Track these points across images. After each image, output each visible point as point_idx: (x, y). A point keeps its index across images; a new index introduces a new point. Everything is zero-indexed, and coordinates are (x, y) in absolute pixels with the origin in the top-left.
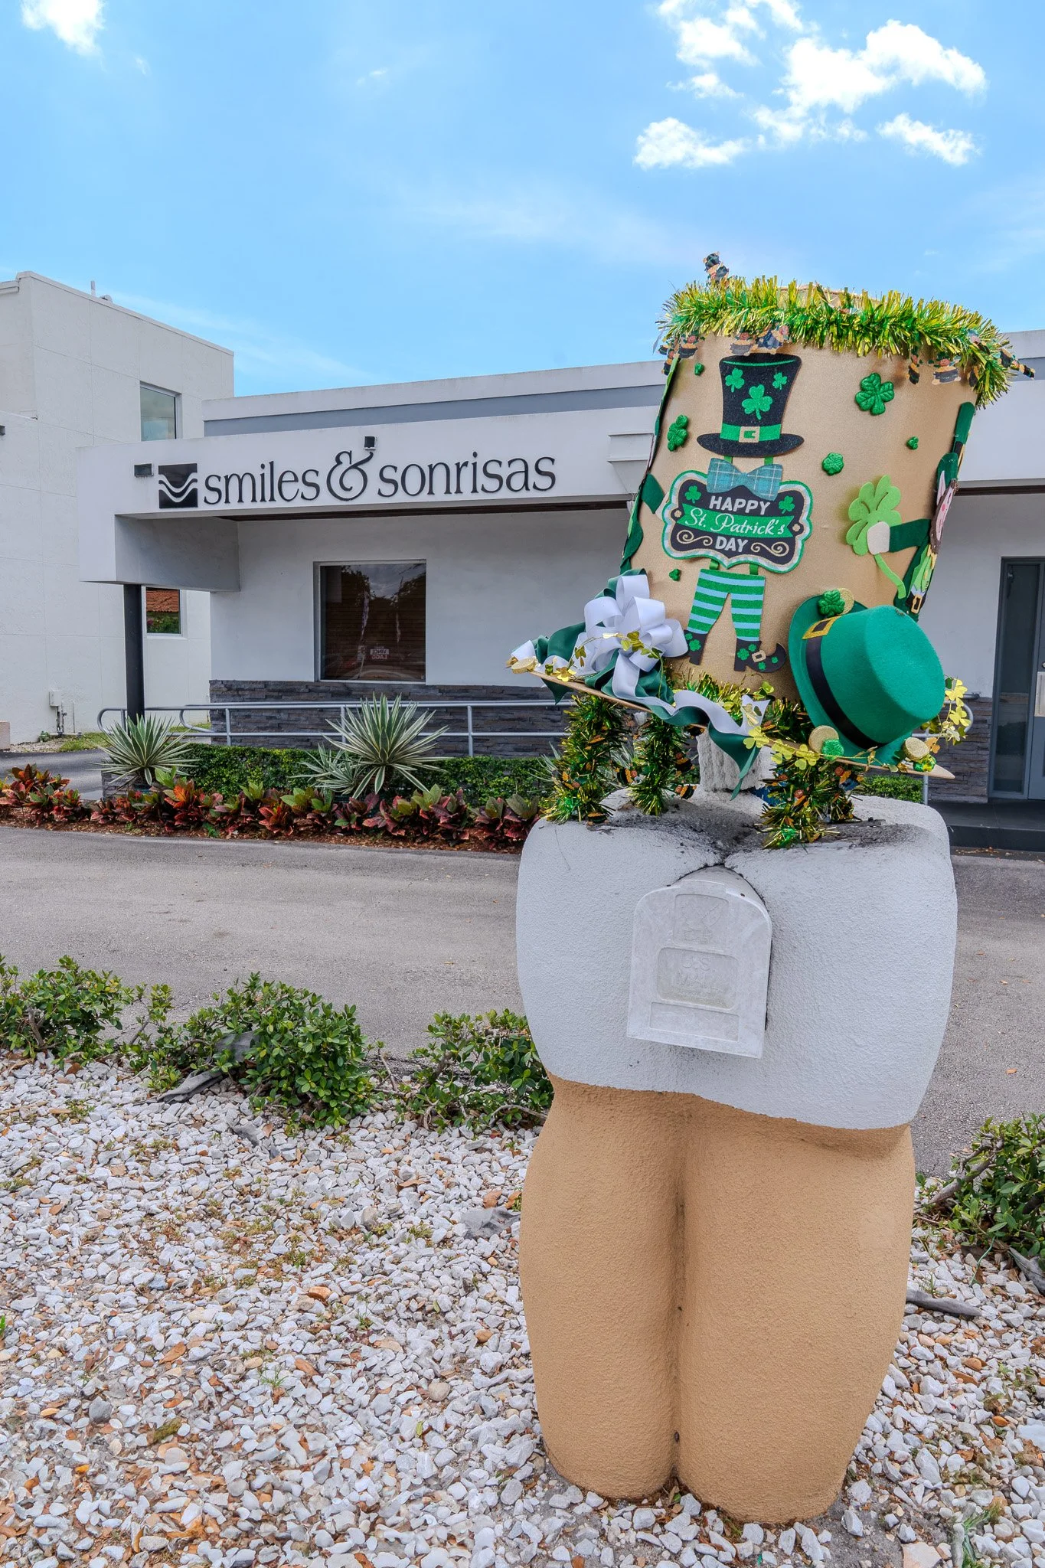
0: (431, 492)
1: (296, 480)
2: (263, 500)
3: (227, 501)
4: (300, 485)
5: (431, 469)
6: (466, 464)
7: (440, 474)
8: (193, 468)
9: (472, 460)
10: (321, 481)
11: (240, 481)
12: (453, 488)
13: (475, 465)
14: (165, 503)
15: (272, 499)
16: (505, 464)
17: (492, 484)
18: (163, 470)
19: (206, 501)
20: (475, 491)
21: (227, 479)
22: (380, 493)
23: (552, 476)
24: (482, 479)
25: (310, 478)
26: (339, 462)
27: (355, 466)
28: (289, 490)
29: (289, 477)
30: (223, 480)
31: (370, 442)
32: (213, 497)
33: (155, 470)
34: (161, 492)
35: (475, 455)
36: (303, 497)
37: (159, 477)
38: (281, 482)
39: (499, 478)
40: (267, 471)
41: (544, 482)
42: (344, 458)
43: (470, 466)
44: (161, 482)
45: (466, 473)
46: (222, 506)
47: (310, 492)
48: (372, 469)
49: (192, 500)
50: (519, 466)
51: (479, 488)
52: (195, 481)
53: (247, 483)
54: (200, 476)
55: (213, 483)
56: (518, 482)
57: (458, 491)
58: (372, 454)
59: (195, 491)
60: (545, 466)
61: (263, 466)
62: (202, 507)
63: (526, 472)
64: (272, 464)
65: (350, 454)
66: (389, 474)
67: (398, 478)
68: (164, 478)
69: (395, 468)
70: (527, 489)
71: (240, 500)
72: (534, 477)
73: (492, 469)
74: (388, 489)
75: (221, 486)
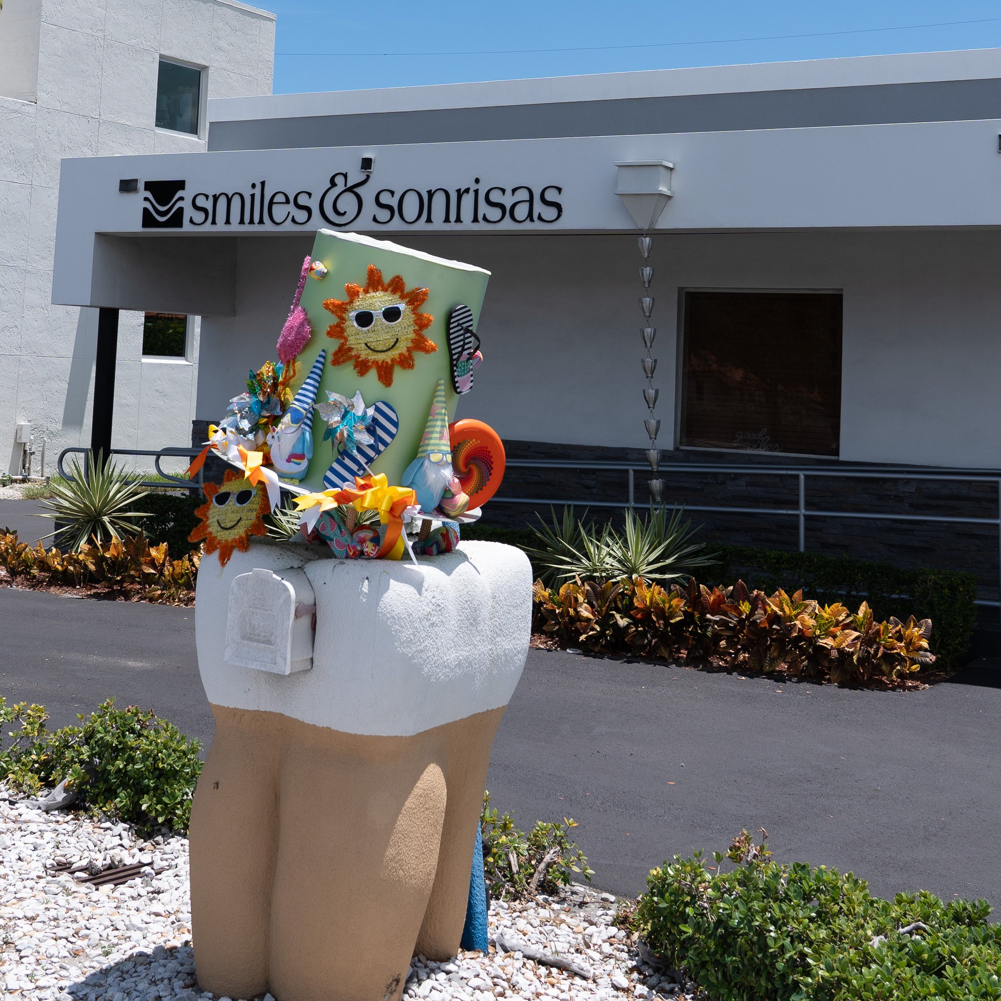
0: (429, 220)
1: (287, 201)
2: (252, 222)
3: (214, 222)
4: (291, 207)
5: (431, 194)
6: (467, 191)
7: (439, 201)
8: (180, 185)
9: (473, 187)
10: (314, 204)
11: (229, 201)
12: (453, 217)
13: (476, 192)
14: (148, 220)
15: (261, 222)
16: (509, 192)
17: (494, 214)
18: (149, 186)
19: (191, 221)
20: (475, 220)
21: (216, 198)
22: (375, 219)
23: (558, 207)
24: (483, 208)
25: (303, 200)
26: (333, 184)
27: (350, 190)
28: (279, 212)
29: (280, 198)
30: (211, 199)
31: (367, 163)
32: (199, 217)
33: (141, 186)
34: (146, 210)
35: (477, 181)
36: (293, 220)
37: (143, 193)
38: (271, 203)
39: (502, 207)
40: (257, 191)
41: (550, 213)
42: (339, 180)
43: (472, 194)
44: (146, 199)
45: (468, 201)
46: (208, 228)
47: (301, 216)
48: (367, 193)
49: (177, 219)
50: (523, 195)
51: (480, 217)
52: (181, 199)
53: (236, 203)
54: (187, 194)
55: (200, 202)
56: (521, 212)
57: (458, 220)
58: (368, 177)
59: (181, 210)
60: (551, 196)
61: (254, 186)
62: (187, 227)
63: (531, 201)
64: (263, 183)
65: (345, 176)
66: (385, 199)
67: (395, 204)
68: (149, 195)
69: (392, 193)
70: (532, 220)
71: (228, 222)
72: (538, 207)
73: (495, 197)
74: (384, 215)
75: (209, 205)
